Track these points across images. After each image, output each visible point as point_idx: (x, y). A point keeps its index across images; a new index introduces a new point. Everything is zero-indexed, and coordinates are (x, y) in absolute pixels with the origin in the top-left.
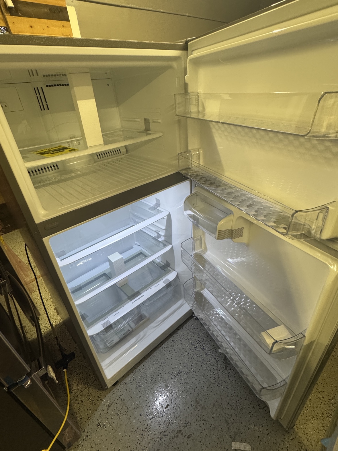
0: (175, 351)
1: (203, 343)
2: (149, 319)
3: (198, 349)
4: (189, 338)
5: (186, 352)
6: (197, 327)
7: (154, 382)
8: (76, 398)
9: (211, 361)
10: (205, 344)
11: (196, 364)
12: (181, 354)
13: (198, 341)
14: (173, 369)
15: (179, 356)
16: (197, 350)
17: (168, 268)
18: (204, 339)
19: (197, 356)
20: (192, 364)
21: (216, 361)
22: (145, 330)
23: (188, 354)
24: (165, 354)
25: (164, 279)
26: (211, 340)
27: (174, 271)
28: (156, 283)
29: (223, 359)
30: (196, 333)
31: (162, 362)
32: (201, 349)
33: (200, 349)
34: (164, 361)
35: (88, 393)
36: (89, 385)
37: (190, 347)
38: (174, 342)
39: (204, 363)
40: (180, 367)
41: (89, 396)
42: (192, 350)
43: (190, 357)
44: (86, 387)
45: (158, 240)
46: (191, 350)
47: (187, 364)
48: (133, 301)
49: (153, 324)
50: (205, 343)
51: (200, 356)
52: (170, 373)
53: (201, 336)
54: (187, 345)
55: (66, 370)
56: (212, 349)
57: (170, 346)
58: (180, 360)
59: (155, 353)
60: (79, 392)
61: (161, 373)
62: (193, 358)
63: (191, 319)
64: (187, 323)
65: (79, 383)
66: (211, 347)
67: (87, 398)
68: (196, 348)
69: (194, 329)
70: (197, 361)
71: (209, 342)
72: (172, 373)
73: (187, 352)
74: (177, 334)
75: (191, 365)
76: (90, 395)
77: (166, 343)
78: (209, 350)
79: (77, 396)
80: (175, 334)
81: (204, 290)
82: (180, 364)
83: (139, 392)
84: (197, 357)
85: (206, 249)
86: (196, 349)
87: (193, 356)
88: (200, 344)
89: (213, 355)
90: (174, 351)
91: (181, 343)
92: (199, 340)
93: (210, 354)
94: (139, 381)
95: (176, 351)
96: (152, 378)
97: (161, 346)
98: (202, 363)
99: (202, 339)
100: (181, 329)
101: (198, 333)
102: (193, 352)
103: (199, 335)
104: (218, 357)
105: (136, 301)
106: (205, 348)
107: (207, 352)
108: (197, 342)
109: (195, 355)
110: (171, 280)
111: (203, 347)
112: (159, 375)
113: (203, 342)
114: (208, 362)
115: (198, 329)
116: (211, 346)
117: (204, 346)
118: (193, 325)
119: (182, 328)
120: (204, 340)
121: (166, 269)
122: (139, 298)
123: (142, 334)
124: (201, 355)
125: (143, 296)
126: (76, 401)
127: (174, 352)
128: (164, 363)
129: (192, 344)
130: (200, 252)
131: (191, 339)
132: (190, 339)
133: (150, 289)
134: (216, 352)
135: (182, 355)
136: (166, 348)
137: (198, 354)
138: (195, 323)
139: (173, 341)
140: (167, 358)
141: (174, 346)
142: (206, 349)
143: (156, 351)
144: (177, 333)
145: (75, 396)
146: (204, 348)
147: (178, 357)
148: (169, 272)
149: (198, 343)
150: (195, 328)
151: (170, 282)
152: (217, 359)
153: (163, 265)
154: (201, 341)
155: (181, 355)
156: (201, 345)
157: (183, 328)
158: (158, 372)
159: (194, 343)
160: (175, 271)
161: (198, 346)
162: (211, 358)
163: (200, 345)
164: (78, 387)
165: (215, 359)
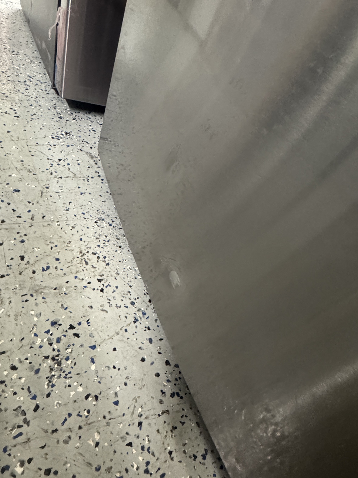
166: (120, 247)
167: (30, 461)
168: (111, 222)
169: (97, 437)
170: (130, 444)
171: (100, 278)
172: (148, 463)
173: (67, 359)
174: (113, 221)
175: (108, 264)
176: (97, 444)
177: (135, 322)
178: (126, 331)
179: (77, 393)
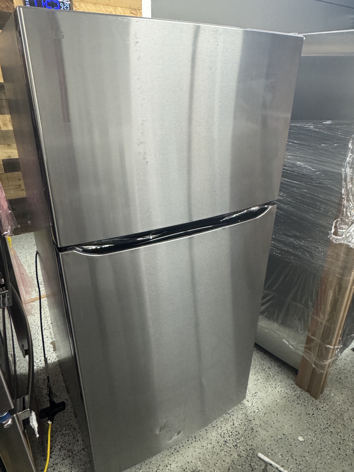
0: (196, 438)
1: (237, 438)
3: (228, 445)
5: (211, 444)
8: (55, 465)
9: (243, 467)
10: (239, 440)
11: (222, 465)
12: (203, 445)
13: (230, 434)
15: (200, 447)
16: (227, 446)
18: (240, 432)
19: (226, 453)
20: (217, 463)
21: (252, 469)
23: (214, 447)
26: (249, 437)
29: (261, 468)
30: (229, 421)
31: (175, 449)
32: (233, 445)
33: (231, 446)
34: (178, 448)
35: (71, 463)
36: (74, 453)
37: (217, 439)
39: (233, 467)
40: (199, 463)
41: (72, 468)
42: (219, 443)
43: (215, 453)
44: (70, 454)
46: (218, 443)
47: (209, 461)
50: (240, 438)
51: (229, 455)
52: (182, 467)
53: (236, 427)
54: (213, 435)
55: (51, 422)
56: (248, 449)
58: (200, 453)
60: (60, 459)
61: (170, 465)
62: (219, 455)
65: (62, 447)
67: (68, 470)
68: (225, 442)
69: (228, 415)
70: (224, 461)
71: (245, 438)
72: (186, 468)
75: (215, 465)
76: (73, 467)
78: (244, 451)
79: (57, 464)
82: (200, 458)
84: (225, 455)
86: (225, 444)
87: (220, 453)
88: (233, 438)
89: (248, 458)
90: (194, 438)
91: (206, 430)
92: (232, 432)
93: (244, 455)
94: (140, 467)
96: (157, 467)
98: (231, 467)
99: (236, 432)
101: (232, 421)
102: (221, 447)
103: (234, 424)
104: (254, 464)
106: (238, 445)
107: (241, 452)
108: (228, 433)
109: (223, 452)
111: (236, 444)
112: (167, 466)
113: (237, 437)
114: (239, 467)
115: (233, 415)
116: (248, 445)
117: (237, 443)
120: (239, 433)
124: (231, 455)
126: (54, 470)
127: (194, 439)
129: (221, 435)
131: (221, 427)
134: (253, 455)
137: (227, 452)
140: (183, 446)
142: (241, 447)
145: (54, 463)
146: (236, 445)
147: (198, 448)
149: (229, 436)
150: (229, 414)
152: (252, 466)
154: (234, 434)
155: (203, 446)
158: (167, 461)
159: (224, 434)
161: (229, 440)
162: (245, 462)
163: (233, 440)
164: (61, 453)
165: (250, 465)
166: (151, 462)
167: (214, 470)
168: (139, 469)
169: (207, 456)
170: (207, 448)
171: (166, 467)
172: (210, 443)
173: (193, 469)
174: (138, 468)
175: (160, 465)
176: (209, 456)
177: (178, 452)
178: (182, 454)
179: (200, 463)
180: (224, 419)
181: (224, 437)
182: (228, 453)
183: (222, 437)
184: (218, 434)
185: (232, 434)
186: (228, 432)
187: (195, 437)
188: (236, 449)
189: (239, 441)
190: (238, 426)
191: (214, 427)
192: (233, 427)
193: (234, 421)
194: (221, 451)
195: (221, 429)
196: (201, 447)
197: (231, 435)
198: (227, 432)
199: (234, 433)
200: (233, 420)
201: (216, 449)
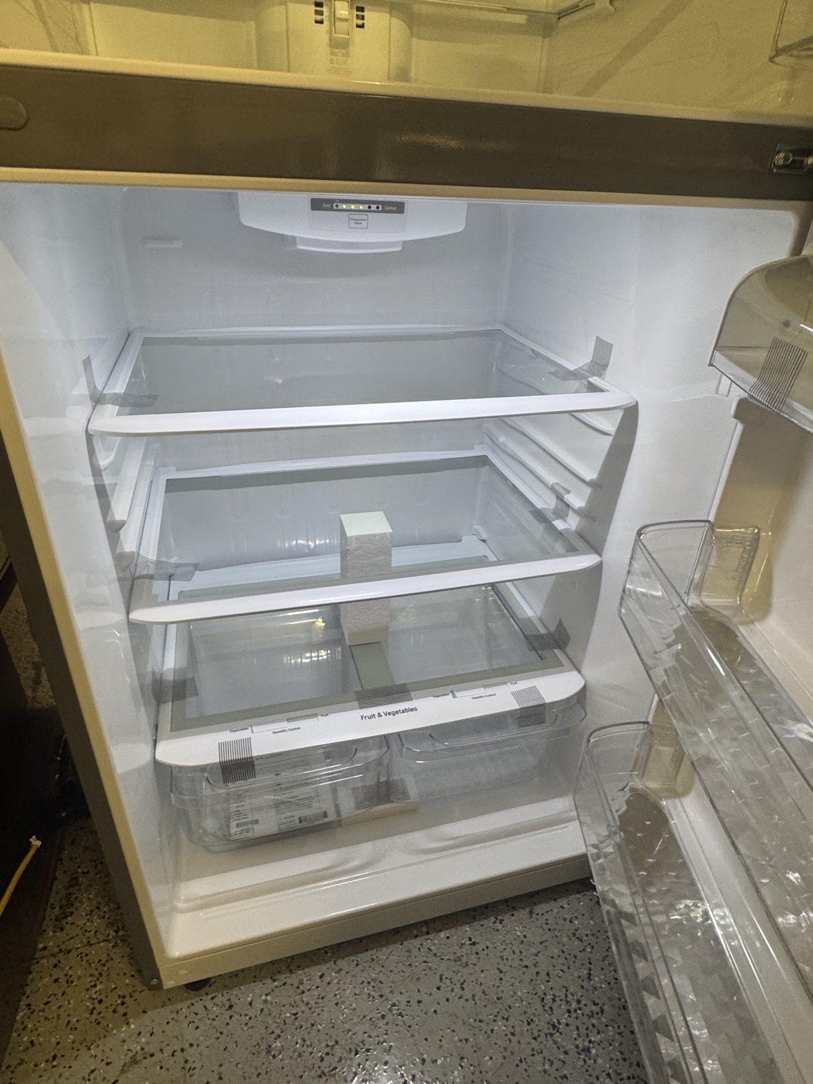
0: (463, 989)
1: (593, 1026)
2: (412, 810)
3: (559, 1040)
4: (544, 966)
6: (593, 940)
7: (326, 1071)
8: (61, 954)
10: (598, 1033)
12: (480, 1017)
13: (574, 1005)
14: (424, 1061)
15: (471, 1020)
16: (555, 1042)
17: (557, 651)
18: (606, 1008)
19: (547, 1067)
22: (380, 843)
23: (513, 1034)
24: (418, 979)
25: (523, 685)
27: (575, 673)
28: (485, 686)
30: (578, 963)
31: (394, 1005)
32: (577, 1047)
33: (571, 1047)
34: (404, 1004)
35: (103, 962)
36: (121, 933)
37: (530, 1011)
38: (474, 949)
40: (456, 1073)
41: (101, 974)
42: (533, 1025)
43: (512, 1053)
44: (109, 935)
45: (554, 522)
46: (529, 1024)
48: (368, 712)
49: (419, 838)
50: (604, 1028)
51: (558, 1074)
53: (595, 988)
54: (519, 994)
55: (39, 843)
56: (625, 1075)
57: (452, 957)
58: (467, 1040)
59: (384, 949)
60: (81, 942)
62: (524, 1065)
63: (579, 892)
64: (555, 900)
65: (98, 908)
66: (621, 1062)
67: (90, 979)
68: (554, 1027)
69: (577, 942)
73: (510, 1023)
74: (501, 922)
76: (105, 974)
77: (442, 935)
78: (609, 1075)
79: (69, 952)
80: (493, 919)
81: (677, 801)
82: (462, 1058)
83: (259, 1075)
84: (545, 1071)
85: (762, 606)
86: (552, 1035)
87: (529, 1060)
88: (578, 1023)
90: (458, 985)
91: (501, 972)
92: (579, 1002)
94: (278, 1031)
95: (467, 994)
97: (416, 936)
99: (595, 1004)
100: (522, 914)
101: (588, 965)
102: (535, 1039)
103: (589, 977)
105: (379, 715)
106: (593, 1051)
107: (598, 1078)
108: (567, 1002)
109: (539, 1058)
110: (547, 701)
111: (586, 1044)
113: (594, 1021)
115: (593, 947)
116: (624, 1060)
117: (590, 1042)
118: (576, 922)
119: (528, 910)
120: (602, 1011)
121: (546, 653)
122: (397, 712)
123: (365, 850)
124: (565, 1077)
125: (412, 710)
126: (55, 966)
127: (457, 990)
128: (400, 1014)
129: (543, 1000)
130: (726, 607)
131: (548, 975)
132: (543, 976)
133: (451, 695)
135: (483, 1025)
136: (435, 955)
137: (552, 1063)
138: (592, 918)
139: (474, 944)
140: (419, 1002)
141: (467, 964)
142: (600, 1061)
143: (391, 947)
144: (500, 918)
145: (63, 947)
146: (588, 1050)
147: (464, 1023)
148: (556, 666)
149: (569, 1011)
150: (581, 941)
151: (544, 705)
153: (542, 636)
154: (587, 1010)
155: (480, 1021)
156: (583, 1031)
157: (531, 913)
158: (360, 1036)
159: (554, 1000)
160: (579, 671)
161: (567, 1025)
163: (578, 1028)
164: (88, 924)
180: (563, 952)
181: (551, 1008)
182: (554, 1067)
183: (547, 1008)
184: (536, 994)
185: (580, 1009)
186: (566, 995)
187: (462, 984)
188: (585, 1061)
189: (599, 1037)
190: (604, 986)
191: (526, 967)
192: (585, 984)
193: (591, 966)
194: (533, 1055)
195: (548, 981)
196: (475, 1020)
197: (575, 1011)
198: (563, 997)
199: (586, 1005)
200: (590, 963)
201: (519, 1042)
